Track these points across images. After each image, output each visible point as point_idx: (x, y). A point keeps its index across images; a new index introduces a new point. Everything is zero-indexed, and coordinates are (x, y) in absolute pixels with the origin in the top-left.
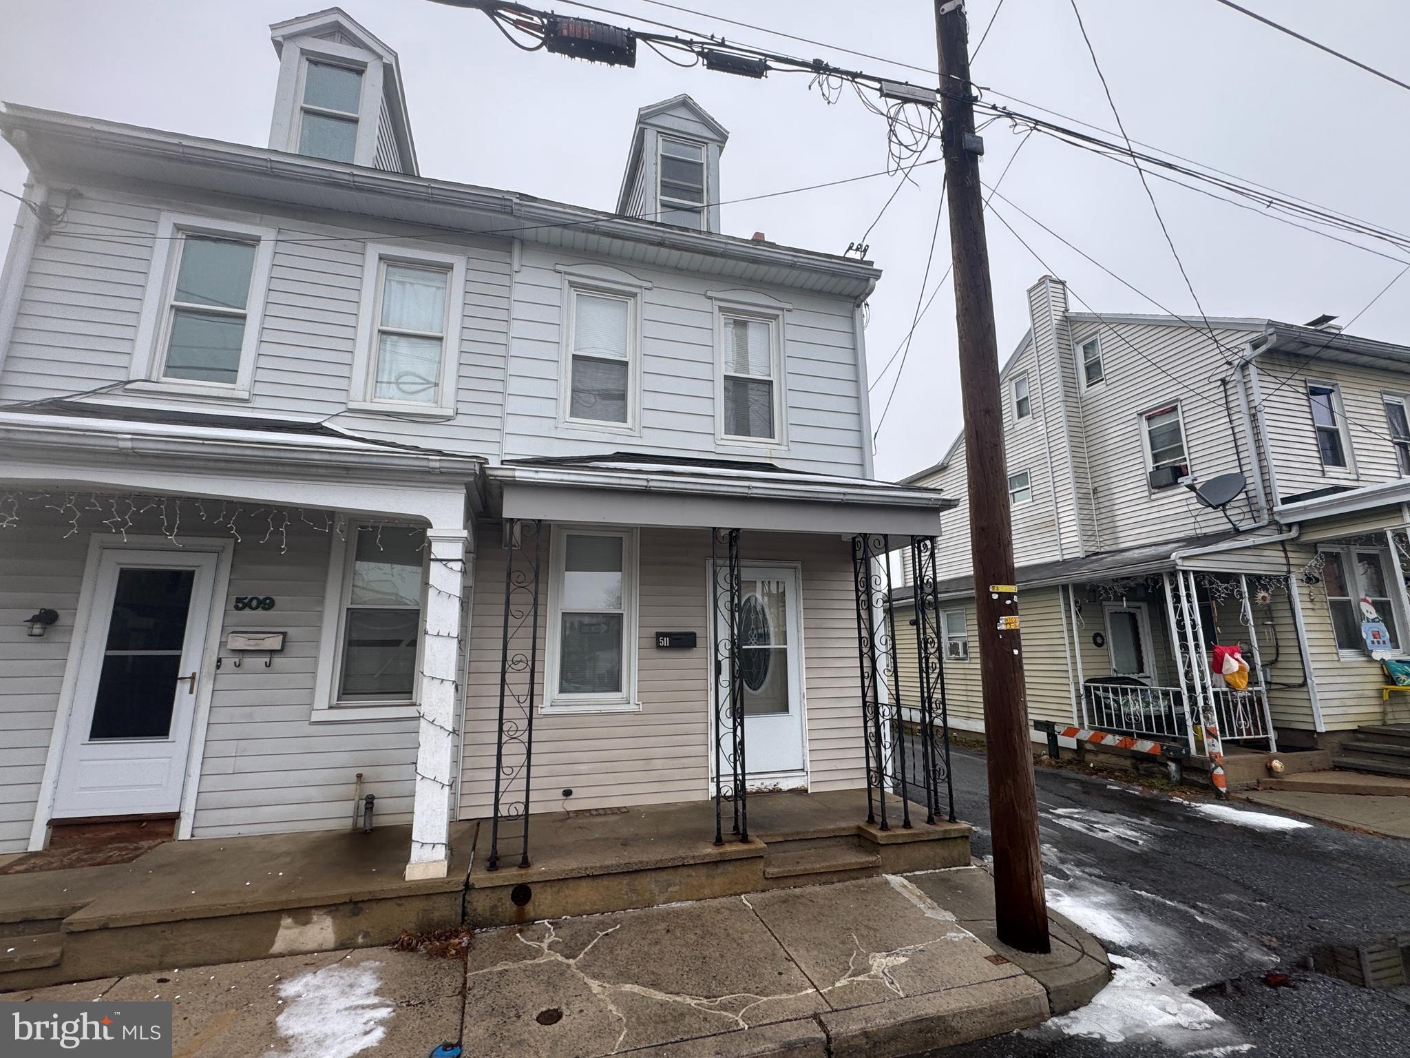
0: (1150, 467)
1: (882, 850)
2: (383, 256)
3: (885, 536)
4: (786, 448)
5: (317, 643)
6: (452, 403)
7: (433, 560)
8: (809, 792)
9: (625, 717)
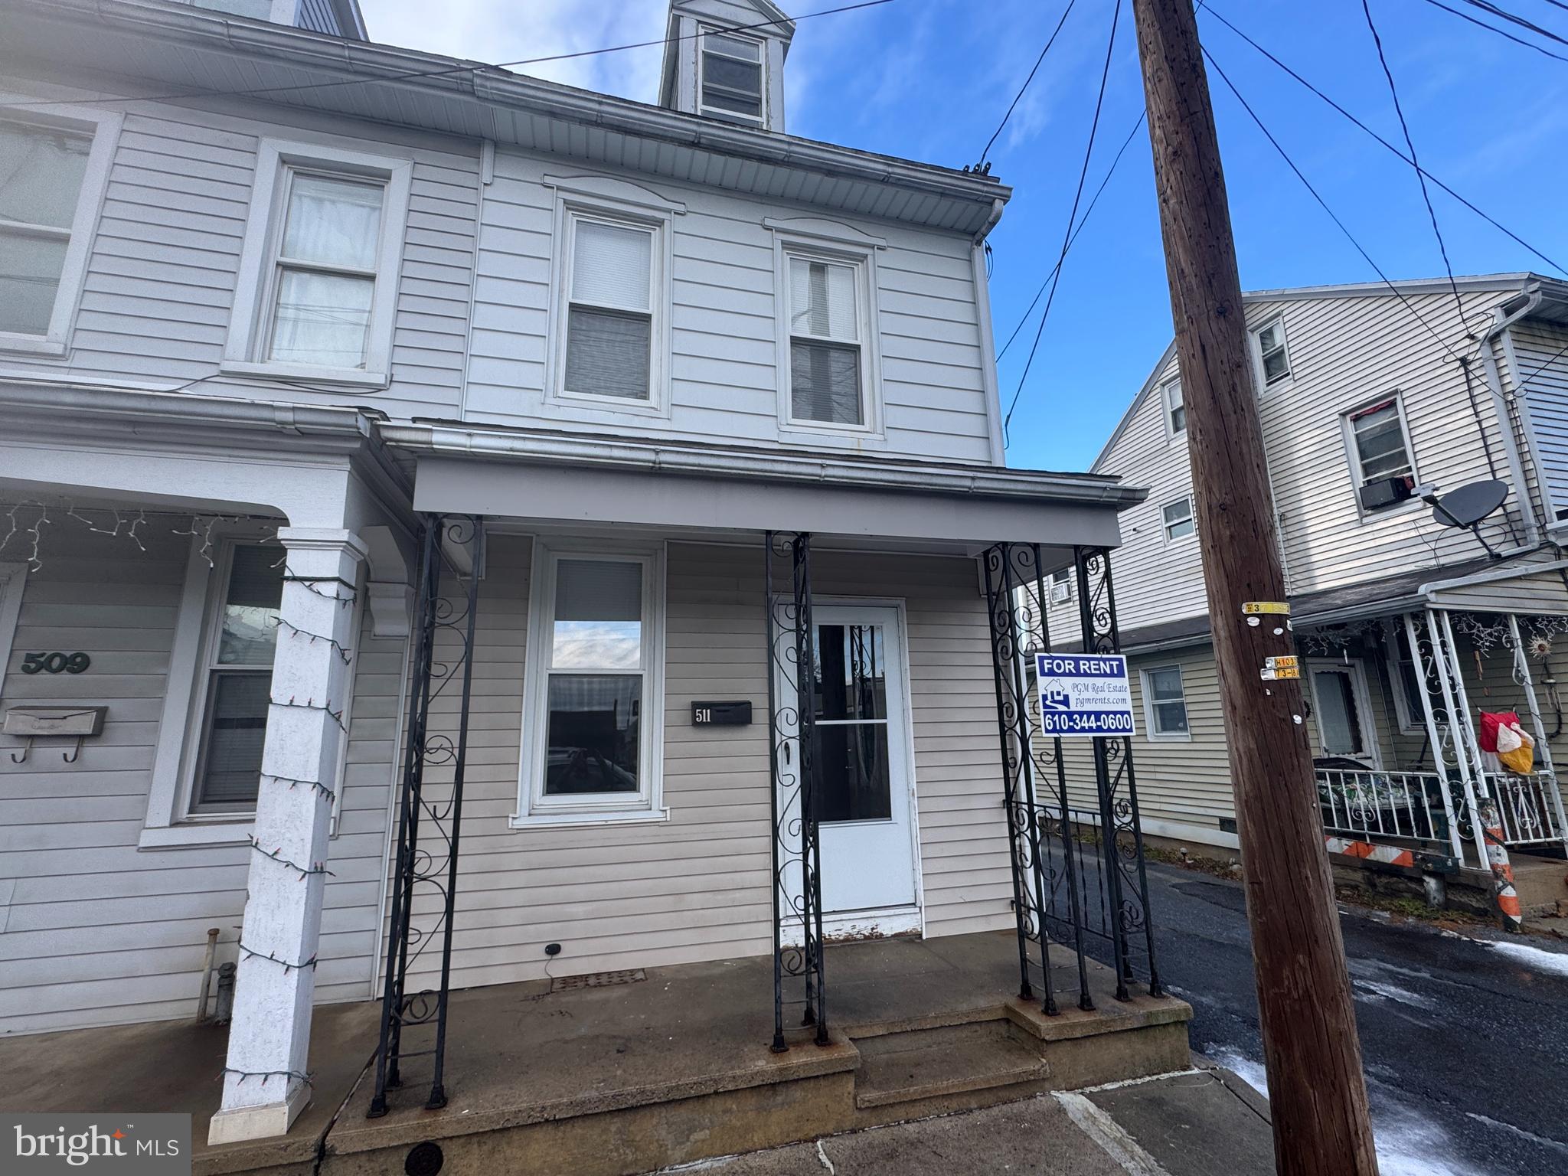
0: (1360, 480)
1: (1050, 1051)
2: (285, 158)
3: (1036, 547)
4: (881, 437)
5: (154, 722)
6: (384, 367)
7: (287, 579)
8: (924, 937)
9: (645, 830)
